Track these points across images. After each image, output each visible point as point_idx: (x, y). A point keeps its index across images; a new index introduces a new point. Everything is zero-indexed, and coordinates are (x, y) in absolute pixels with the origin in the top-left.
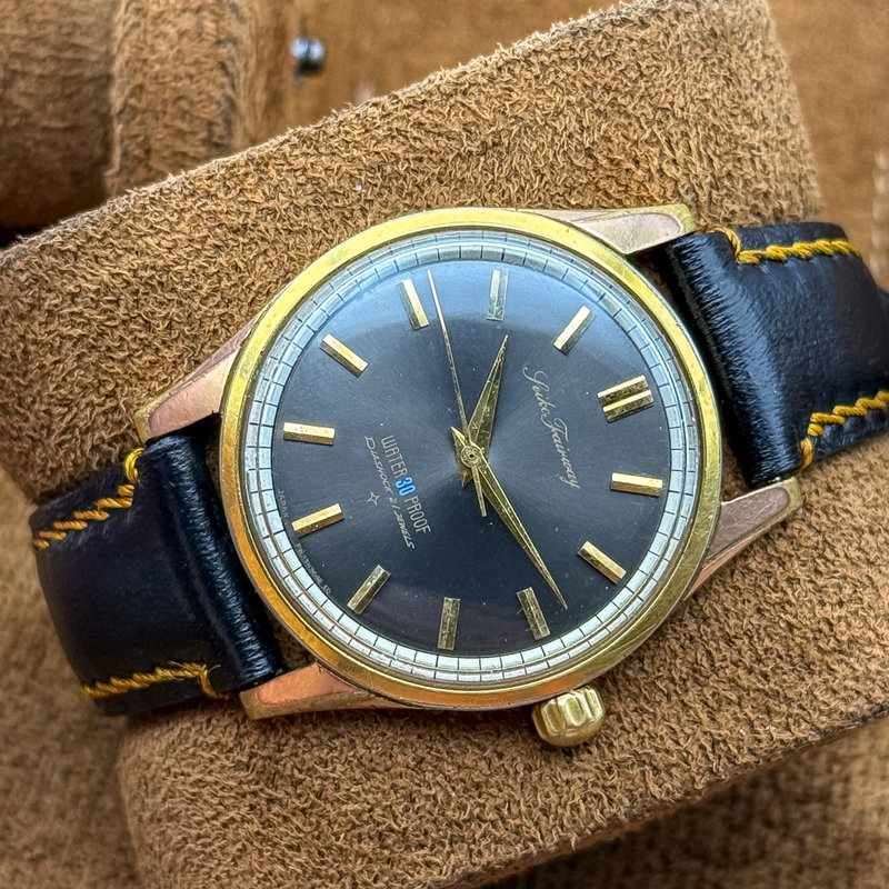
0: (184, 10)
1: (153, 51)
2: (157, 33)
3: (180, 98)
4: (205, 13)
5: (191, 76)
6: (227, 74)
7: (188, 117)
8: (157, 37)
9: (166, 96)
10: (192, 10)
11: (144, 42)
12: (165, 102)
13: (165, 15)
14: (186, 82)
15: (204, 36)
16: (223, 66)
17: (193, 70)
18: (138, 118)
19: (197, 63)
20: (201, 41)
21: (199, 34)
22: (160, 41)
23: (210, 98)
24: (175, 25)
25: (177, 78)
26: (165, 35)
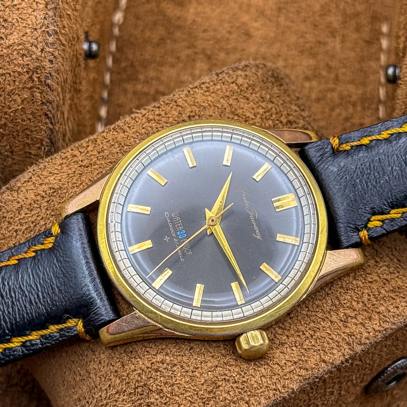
0: (23, 88)
1: (10, 108)
2: (11, 99)
3: (25, 130)
4: (35, 89)
5: (30, 119)
6: (48, 118)
7: (30, 137)
8: (11, 101)
9: (18, 128)
10: (27, 88)
11: (5, 103)
12: (17, 131)
13: (14, 91)
14: (28, 122)
15: (35, 100)
16: (46, 115)
17: (31, 117)
18: (5, 138)
19: (32, 113)
20: (33, 103)
21: (33, 100)
22: (13, 102)
23: (41, 129)
24: (19, 95)
25: (23, 120)
26: (15, 100)
